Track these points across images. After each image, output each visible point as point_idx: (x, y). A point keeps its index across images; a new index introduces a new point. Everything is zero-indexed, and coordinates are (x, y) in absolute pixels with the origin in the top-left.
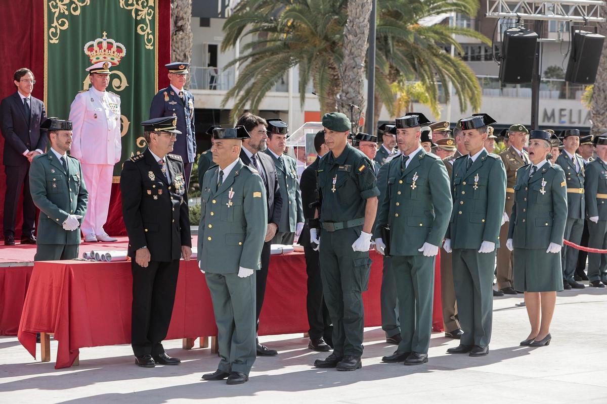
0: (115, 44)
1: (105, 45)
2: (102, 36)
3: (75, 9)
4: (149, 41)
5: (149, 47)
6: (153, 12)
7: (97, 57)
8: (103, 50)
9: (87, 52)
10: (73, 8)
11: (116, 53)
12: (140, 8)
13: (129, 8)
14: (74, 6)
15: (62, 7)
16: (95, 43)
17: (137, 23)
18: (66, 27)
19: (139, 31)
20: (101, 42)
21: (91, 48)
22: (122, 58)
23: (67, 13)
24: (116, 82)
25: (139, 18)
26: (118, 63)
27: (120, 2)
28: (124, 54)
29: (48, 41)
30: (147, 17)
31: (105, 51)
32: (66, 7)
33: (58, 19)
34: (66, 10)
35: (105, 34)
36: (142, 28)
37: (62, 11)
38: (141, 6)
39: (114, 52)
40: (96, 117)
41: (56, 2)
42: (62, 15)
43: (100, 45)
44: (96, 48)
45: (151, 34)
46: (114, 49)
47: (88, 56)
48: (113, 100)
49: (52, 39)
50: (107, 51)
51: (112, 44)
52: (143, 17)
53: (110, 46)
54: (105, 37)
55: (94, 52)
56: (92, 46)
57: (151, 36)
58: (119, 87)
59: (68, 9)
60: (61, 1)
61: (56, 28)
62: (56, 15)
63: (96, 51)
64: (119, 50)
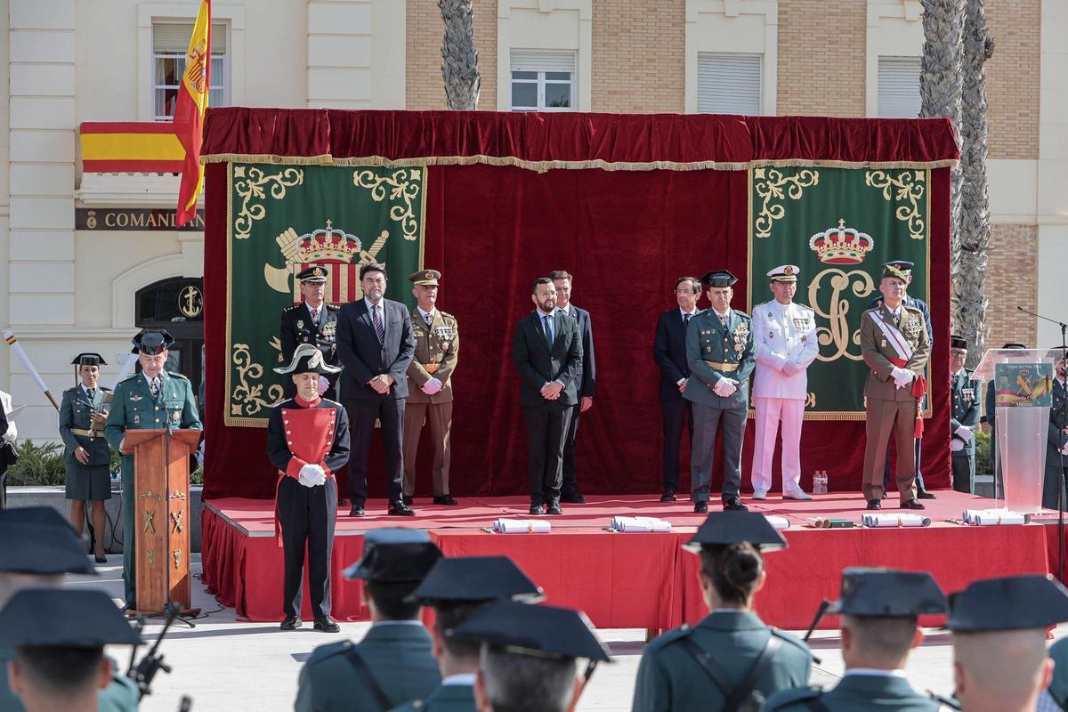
0: (857, 235)
1: (842, 236)
2: (837, 225)
3: (795, 192)
4: (916, 228)
5: (916, 236)
6: (922, 189)
7: (829, 253)
8: (838, 244)
9: (812, 246)
10: (792, 190)
11: (858, 247)
12: (900, 184)
13: (880, 186)
14: (793, 187)
15: (775, 190)
16: (826, 235)
17: (895, 204)
18: (781, 215)
19: (900, 216)
20: (837, 233)
21: (820, 242)
22: (867, 253)
23: (782, 197)
24: (858, 286)
25: (898, 198)
26: (861, 260)
27: (866, 179)
28: (870, 248)
29: (754, 235)
30: (912, 196)
31: (842, 244)
32: (781, 190)
33: (769, 207)
34: (782, 193)
35: (842, 221)
36: (904, 213)
37: (775, 195)
38: (901, 182)
39: (855, 246)
40: (771, 337)
41: (766, 184)
42: (774, 200)
43: (834, 237)
44: (827, 240)
45: (919, 218)
46: (856, 241)
47: (816, 253)
48: (802, 315)
49: (760, 233)
50: (845, 244)
51: (853, 235)
52: (905, 197)
53: (849, 237)
54: (842, 227)
55: (825, 246)
56: (822, 238)
57: (919, 222)
58: (863, 292)
59: (785, 192)
60: (775, 181)
61: (766, 217)
62: (767, 200)
63: (828, 246)
64: (864, 242)
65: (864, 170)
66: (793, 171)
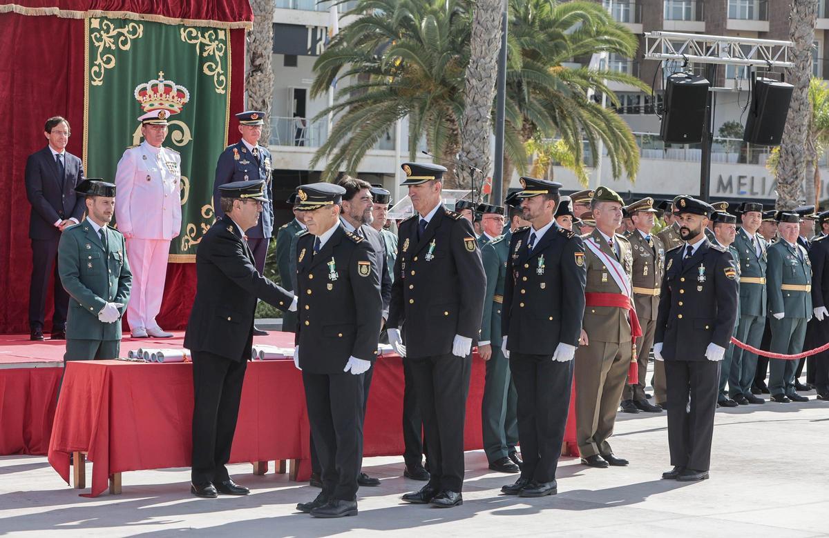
0: (175, 87)
1: (161, 88)
2: (157, 77)
3: (124, 43)
4: (220, 83)
5: (220, 91)
6: (224, 47)
7: (151, 103)
8: (158, 94)
9: (137, 97)
10: (122, 41)
11: (176, 98)
12: (207, 41)
13: (193, 42)
14: (122, 38)
15: (107, 40)
16: (148, 86)
17: (203, 60)
18: (112, 65)
19: (206, 71)
20: (157, 85)
21: (143, 92)
22: (184, 104)
23: (113, 47)
24: (176, 135)
25: (205, 54)
26: (179, 112)
27: (181, 34)
28: (186, 99)
29: (90, 83)
30: (217, 53)
31: (161, 95)
32: (112, 40)
34: (113, 43)
35: (161, 74)
36: (210, 68)
37: (107, 45)
38: (208, 39)
39: (173, 97)
40: (149, 180)
41: (100, 34)
42: (107, 50)
43: (155, 88)
44: (149, 92)
45: (222, 74)
46: (174, 93)
47: (140, 103)
48: (171, 158)
49: (95, 81)
50: (164, 95)
51: (170, 87)
52: (211, 53)
53: (168, 89)
54: (161, 79)
55: (147, 96)
56: (145, 89)
57: (222, 78)
58: (181, 141)
59: (116, 43)
60: (107, 31)
61: (99, 66)
62: (100, 50)
63: (150, 96)
64: (180, 94)
65: (179, 26)
66: (123, 23)
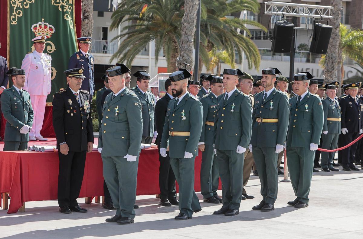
0: (49, 26)
1: (43, 26)
2: (41, 21)
3: (26, 5)
4: (71, 24)
5: (71, 27)
6: (71, 7)
7: (39, 33)
9: (33, 30)
10: (25, 4)
11: (49, 31)
12: (65, 4)
13: (57, 5)
14: (25, 3)
15: (18, 3)
16: (38, 25)
17: (64, 13)
18: (21, 15)
19: (66, 18)
20: (41, 24)
21: (35, 28)
22: (52, 34)
23: (21, 7)
24: (49, 48)
25: (64, 10)
26: (50, 37)
27: (51, 2)
28: (53, 31)
29: (10, 24)
30: (69, 10)
31: (43, 29)
32: (21, 4)
33: (16, 11)
34: (21, 5)
35: (43, 19)
36: (67, 16)
37: (18, 6)
39: (48, 30)
40: (37, 68)
41: (15, 1)
42: (18, 8)
43: (40, 26)
44: (38, 28)
45: (71, 20)
46: (48, 28)
47: (34, 33)
48: (47, 58)
49: (13, 22)
50: (44, 29)
52: (67, 10)
53: (46, 26)
54: (43, 22)
55: (37, 30)
56: (36, 26)
58: (51, 51)
59: (22, 5)
61: (15, 15)
62: (15, 8)
63: (38, 30)
64: (51, 29)
